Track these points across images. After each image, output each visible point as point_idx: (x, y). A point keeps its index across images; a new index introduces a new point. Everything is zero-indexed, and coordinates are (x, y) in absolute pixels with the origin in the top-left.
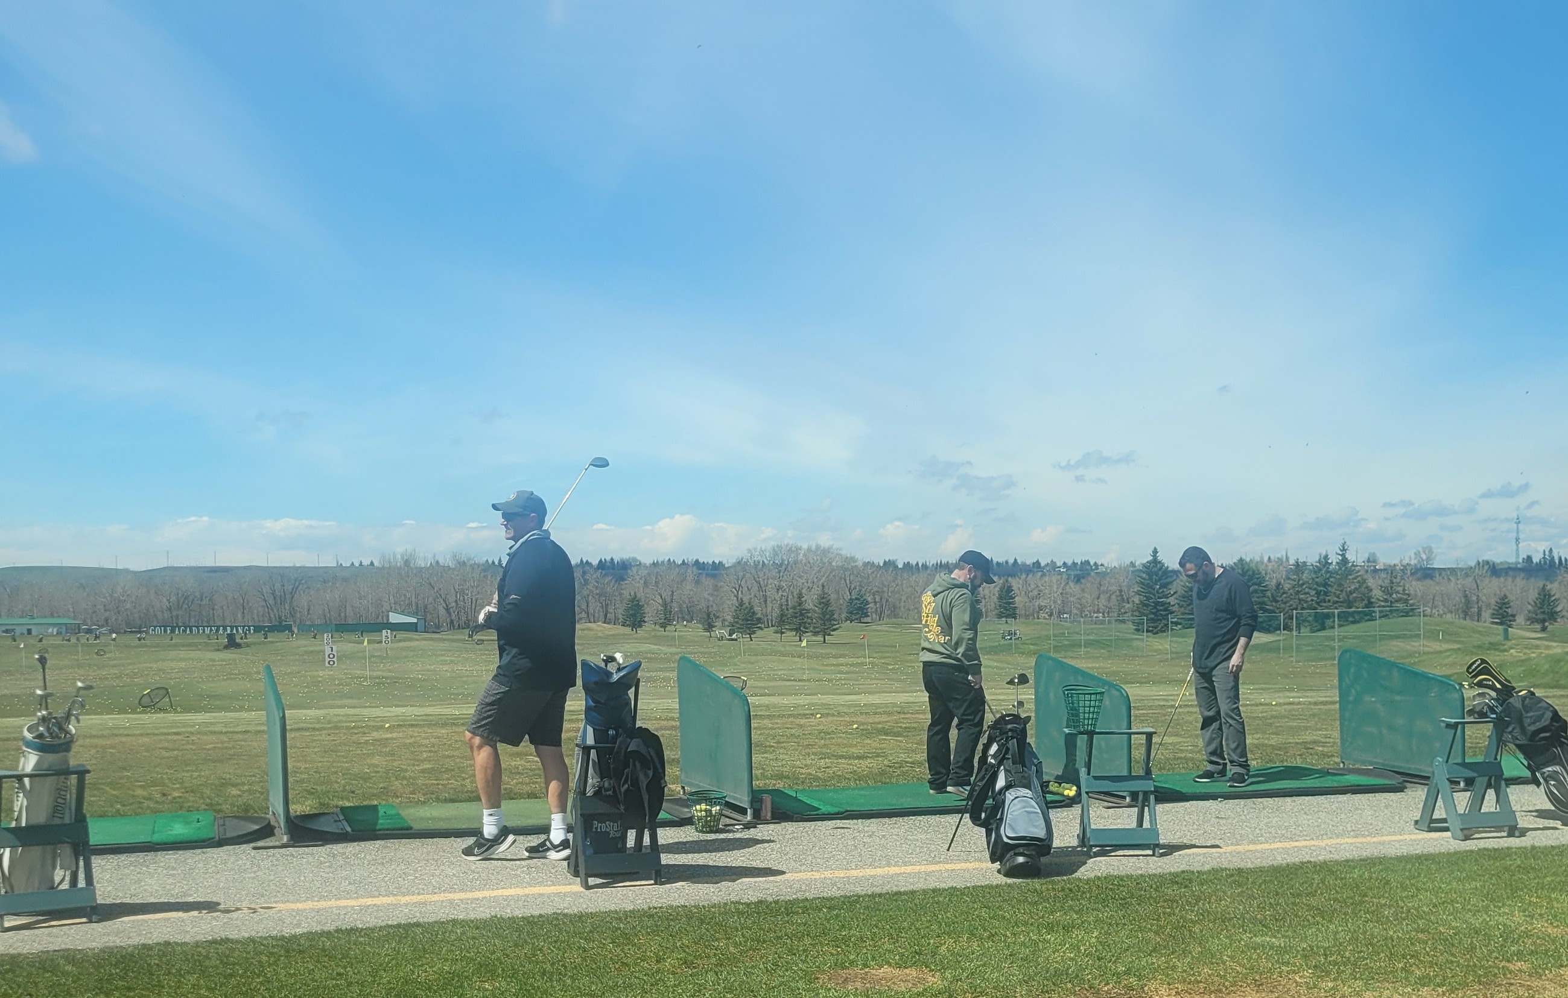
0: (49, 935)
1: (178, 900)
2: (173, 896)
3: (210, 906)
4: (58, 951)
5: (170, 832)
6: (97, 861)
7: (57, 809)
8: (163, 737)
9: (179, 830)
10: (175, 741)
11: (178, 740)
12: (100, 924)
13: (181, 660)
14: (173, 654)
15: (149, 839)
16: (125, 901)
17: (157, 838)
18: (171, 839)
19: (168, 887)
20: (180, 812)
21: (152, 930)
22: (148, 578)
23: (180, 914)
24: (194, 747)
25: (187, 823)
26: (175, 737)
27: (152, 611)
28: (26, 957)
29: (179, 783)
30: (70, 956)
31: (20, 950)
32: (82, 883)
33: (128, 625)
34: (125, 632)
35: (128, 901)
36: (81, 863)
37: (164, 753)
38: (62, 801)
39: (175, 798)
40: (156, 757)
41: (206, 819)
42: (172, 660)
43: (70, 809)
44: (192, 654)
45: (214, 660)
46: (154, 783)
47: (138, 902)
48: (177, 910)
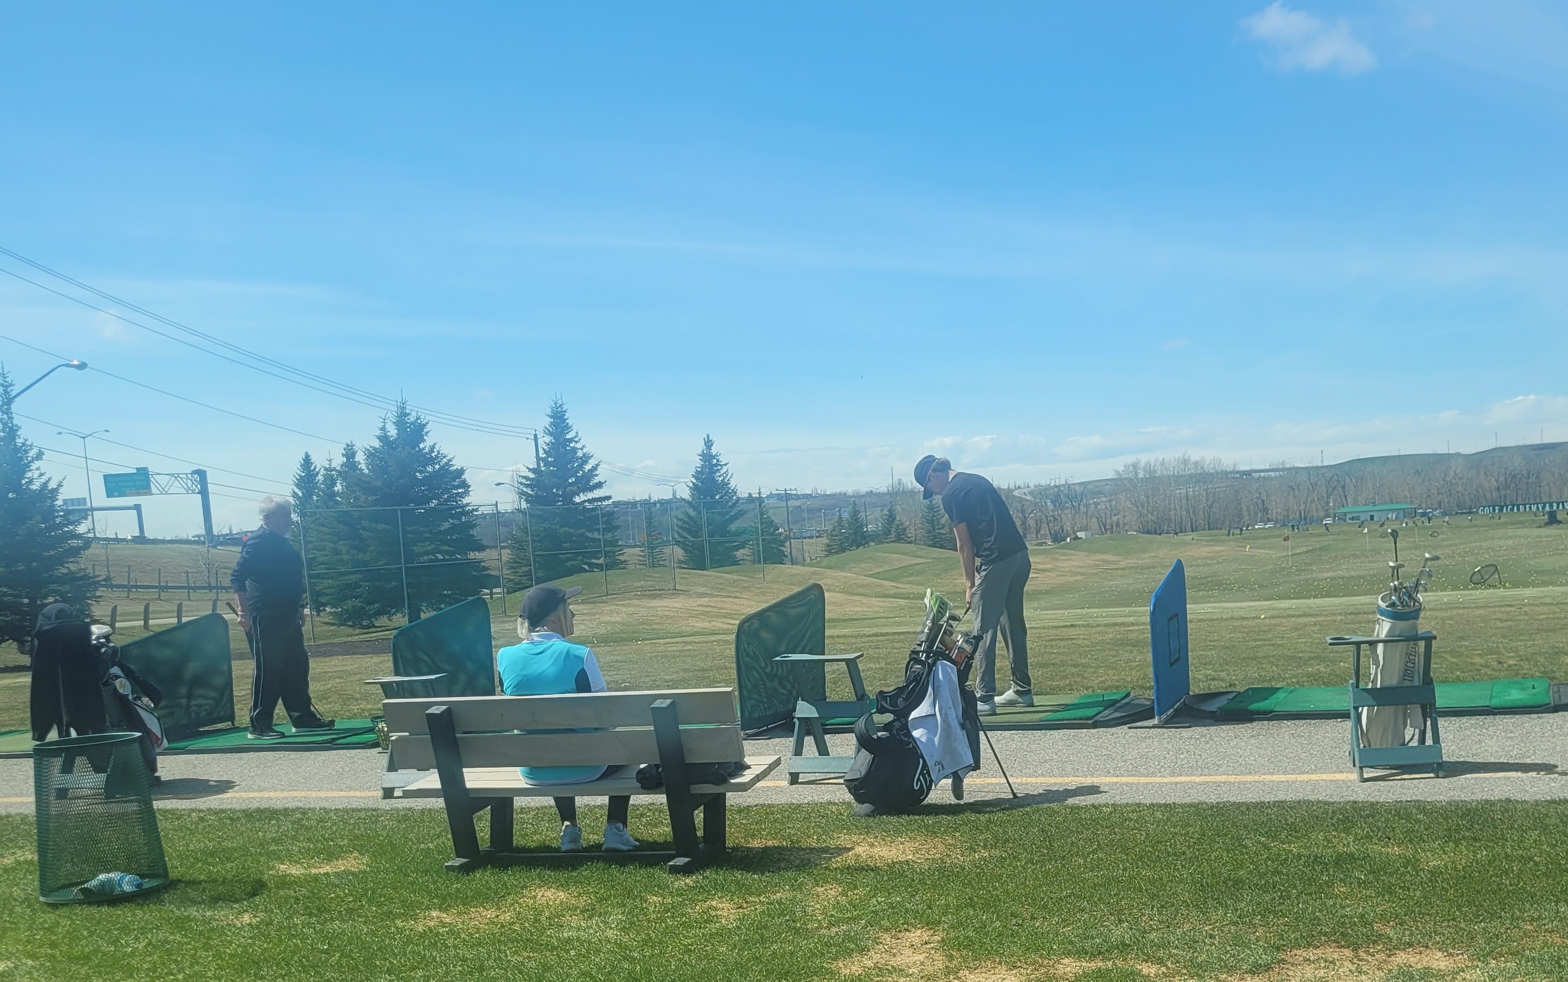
0: (1402, 787)
1: (1516, 761)
2: (1512, 757)
3: (1548, 768)
4: (1410, 801)
5: (1507, 698)
6: (1442, 722)
7: (1407, 673)
8: (1497, 609)
9: (1515, 696)
10: (1508, 612)
11: (1511, 611)
12: (1446, 779)
13: (1510, 538)
14: (1501, 532)
15: (1487, 704)
16: (1467, 760)
17: (1495, 702)
18: (1509, 704)
19: (1506, 748)
20: (1515, 679)
21: (1494, 788)
22: (1478, 460)
23: (1519, 774)
24: (1527, 618)
25: (1523, 689)
26: (1508, 609)
27: (1481, 491)
28: (1383, 805)
29: (1514, 652)
30: (1421, 806)
31: (1377, 799)
32: (1429, 742)
33: (1458, 506)
34: (1457, 513)
35: (1470, 760)
36: (1429, 723)
37: (1498, 623)
38: (1412, 665)
39: (1510, 666)
40: (1491, 628)
41: (1541, 686)
42: (1500, 538)
43: (1419, 672)
44: (1520, 532)
45: (1540, 537)
46: (1491, 651)
47: (1479, 761)
48: (1517, 770)
